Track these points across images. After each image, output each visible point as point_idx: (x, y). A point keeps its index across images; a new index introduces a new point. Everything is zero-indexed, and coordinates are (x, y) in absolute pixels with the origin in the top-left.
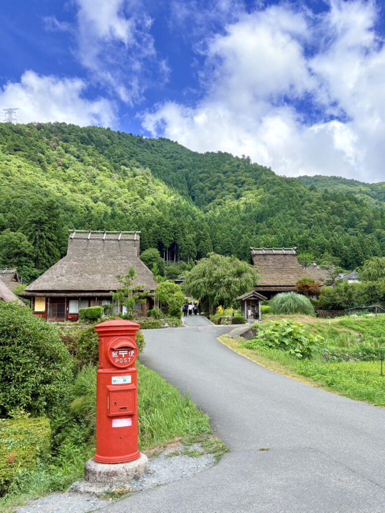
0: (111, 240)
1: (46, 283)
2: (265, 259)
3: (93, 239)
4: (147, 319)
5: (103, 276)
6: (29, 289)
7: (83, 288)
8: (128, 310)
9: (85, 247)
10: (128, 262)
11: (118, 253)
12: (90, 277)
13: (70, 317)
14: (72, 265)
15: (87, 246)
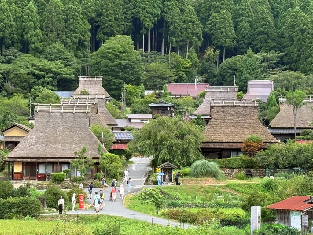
0: (67, 112)
1: (22, 151)
2: (223, 112)
3: (54, 112)
4: (94, 181)
5: (63, 145)
6: (11, 156)
7: (49, 156)
8: (81, 175)
9: (47, 120)
10: (81, 133)
11: (74, 125)
12: (53, 146)
13: (39, 177)
14: (39, 136)
15: (49, 119)
